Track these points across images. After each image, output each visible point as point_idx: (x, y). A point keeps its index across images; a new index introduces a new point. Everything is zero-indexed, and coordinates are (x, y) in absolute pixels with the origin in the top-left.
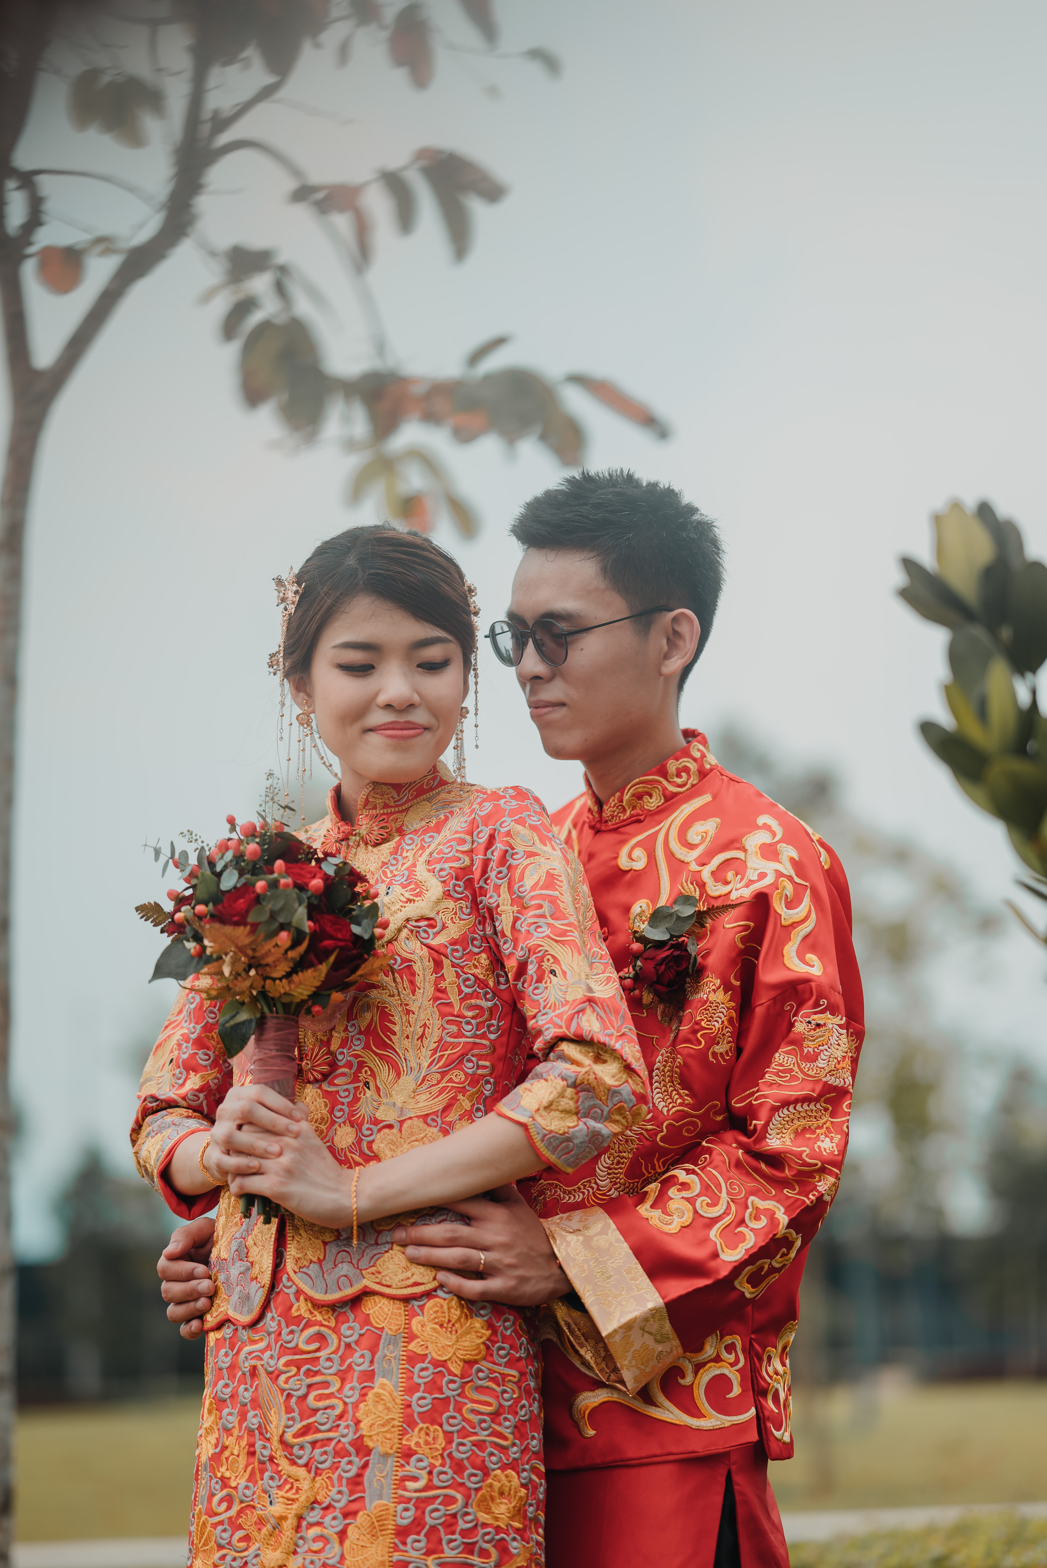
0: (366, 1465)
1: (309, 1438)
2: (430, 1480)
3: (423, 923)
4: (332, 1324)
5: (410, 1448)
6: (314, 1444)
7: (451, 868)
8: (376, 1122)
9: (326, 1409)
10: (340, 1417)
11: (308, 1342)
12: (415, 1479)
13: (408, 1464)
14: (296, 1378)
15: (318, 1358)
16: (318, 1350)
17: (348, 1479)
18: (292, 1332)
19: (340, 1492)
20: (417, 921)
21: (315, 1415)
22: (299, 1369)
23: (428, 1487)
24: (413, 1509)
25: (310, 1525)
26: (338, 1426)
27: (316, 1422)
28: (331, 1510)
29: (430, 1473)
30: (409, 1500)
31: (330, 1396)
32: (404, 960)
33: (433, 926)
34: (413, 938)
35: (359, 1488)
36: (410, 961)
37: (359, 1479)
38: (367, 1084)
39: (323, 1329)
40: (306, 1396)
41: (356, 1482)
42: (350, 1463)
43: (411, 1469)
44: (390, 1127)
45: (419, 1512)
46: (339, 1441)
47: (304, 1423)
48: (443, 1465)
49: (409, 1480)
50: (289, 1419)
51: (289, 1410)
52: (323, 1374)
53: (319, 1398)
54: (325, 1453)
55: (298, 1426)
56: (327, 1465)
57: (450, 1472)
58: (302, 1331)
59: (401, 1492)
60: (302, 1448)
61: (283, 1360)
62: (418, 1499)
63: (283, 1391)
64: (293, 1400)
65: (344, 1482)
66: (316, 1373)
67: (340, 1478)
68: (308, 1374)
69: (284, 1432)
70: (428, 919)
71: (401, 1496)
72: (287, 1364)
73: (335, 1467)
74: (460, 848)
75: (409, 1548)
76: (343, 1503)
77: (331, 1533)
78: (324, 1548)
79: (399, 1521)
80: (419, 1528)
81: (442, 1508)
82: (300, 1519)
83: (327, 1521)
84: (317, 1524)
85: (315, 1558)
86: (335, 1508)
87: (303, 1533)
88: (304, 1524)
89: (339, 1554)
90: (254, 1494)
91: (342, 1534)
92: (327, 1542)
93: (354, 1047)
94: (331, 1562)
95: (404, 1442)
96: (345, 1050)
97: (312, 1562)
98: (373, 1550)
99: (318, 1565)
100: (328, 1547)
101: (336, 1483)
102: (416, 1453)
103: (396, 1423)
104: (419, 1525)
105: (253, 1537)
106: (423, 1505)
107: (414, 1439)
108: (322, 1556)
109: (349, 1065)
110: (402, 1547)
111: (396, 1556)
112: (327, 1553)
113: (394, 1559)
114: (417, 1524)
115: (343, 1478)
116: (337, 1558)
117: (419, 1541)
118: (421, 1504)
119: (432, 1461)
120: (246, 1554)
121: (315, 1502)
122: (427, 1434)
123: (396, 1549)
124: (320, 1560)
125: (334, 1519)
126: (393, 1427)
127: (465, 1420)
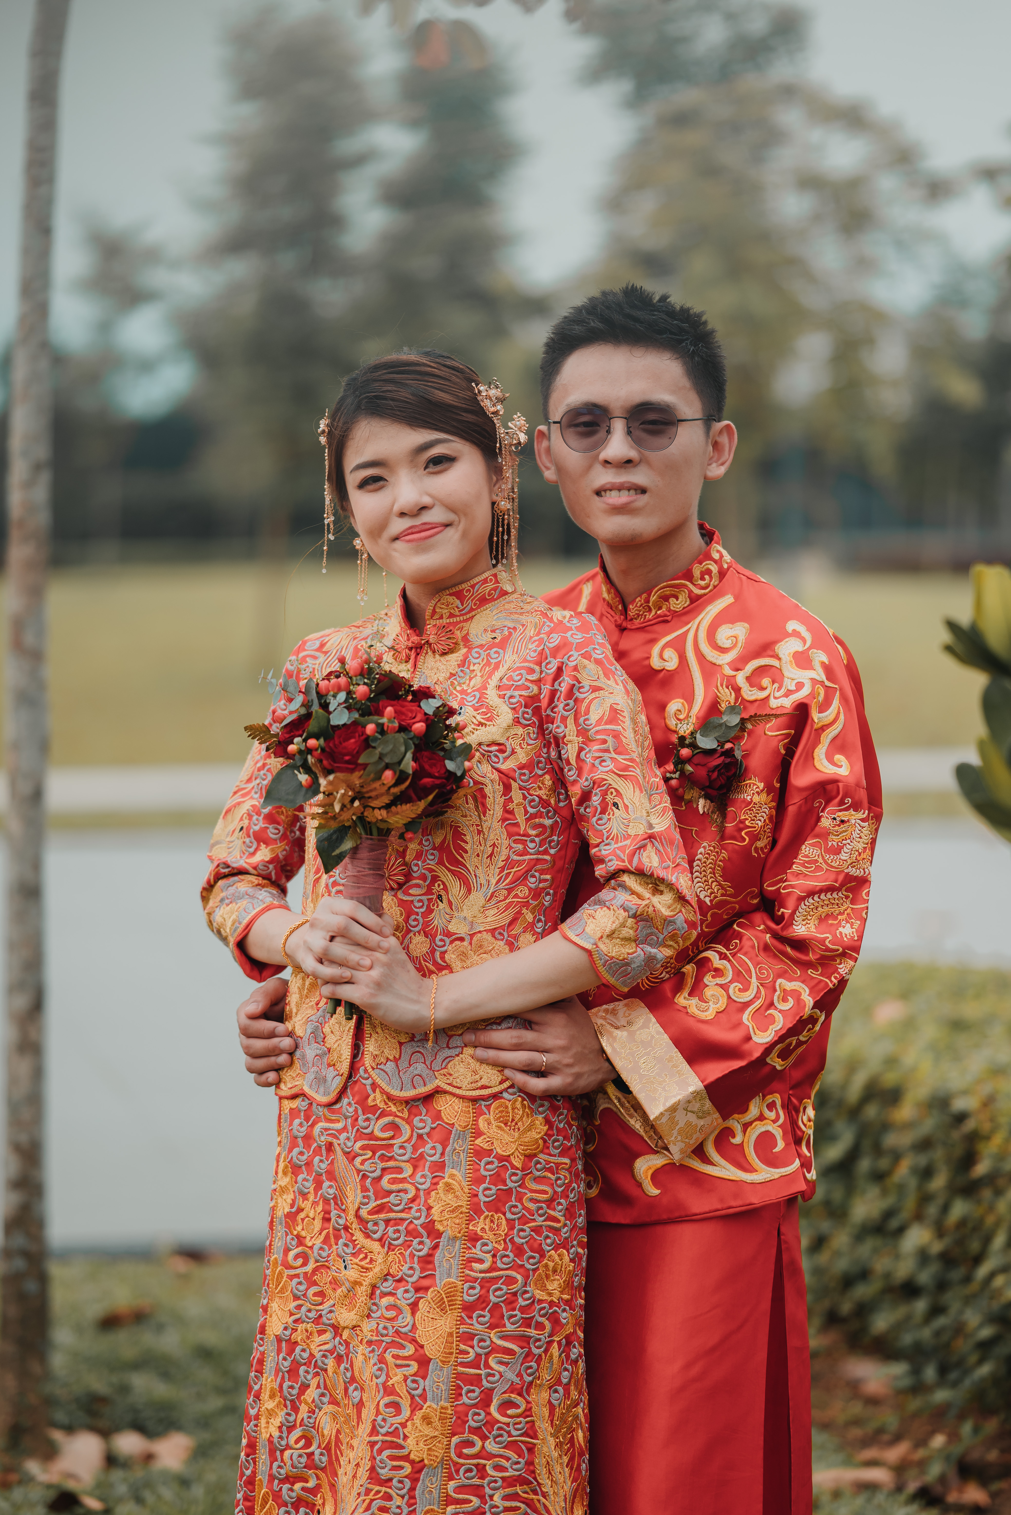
0: (436, 1247)
1: (382, 1216)
2: (494, 1263)
3: (494, 749)
4: (406, 1115)
5: (476, 1233)
6: (387, 1222)
7: (521, 696)
8: (449, 934)
9: (399, 1191)
10: (413, 1200)
11: (383, 1130)
12: (481, 1261)
13: (474, 1247)
14: (371, 1161)
15: (392, 1145)
16: (392, 1138)
17: (419, 1257)
18: (367, 1120)
19: (411, 1268)
20: (488, 746)
21: (388, 1196)
22: (374, 1153)
23: (492, 1269)
24: (478, 1288)
25: (384, 1295)
26: (411, 1208)
27: (389, 1202)
28: (404, 1283)
29: (494, 1256)
30: (475, 1280)
31: (403, 1181)
32: (476, 783)
33: (503, 751)
34: (485, 761)
35: (430, 1266)
36: (483, 784)
37: (430, 1259)
38: (439, 897)
39: (397, 1119)
40: (380, 1178)
41: (427, 1261)
42: (421, 1243)
43: (477, 1252)
44: (462, 939)
45: (484, 1292)
46: (411, 1222)
47: (379, 1202)
48: (505, 1249)
49: (475, 1262)
50: (364, 1197)
51: (364, 1189)
52: (396, 1160)
53: (393, 1181)
54: (398, 1231)
55: (373, 1204)
56: (400, 1242)
57: (511, 1255)
58: (378, 1119)
59: (468, 1273)
60: (376, 1224)
61: (359, 1144)
62: (483, 1279)
63: (359, 1171)
64: (369, 1181)
65: (416, 1259)
66: (391, 1158)
67: (412, 1256)
68: (383, 1158)
69: (359, 1208)
70: (499, 744)
71: (469, 1276)
72: (363, 1148)
73: (407, 1245)
74: (530, 677)
75: (474, 1322)
76: (414, 1278)
77: (403, 1304)
78: (397, 1316)
79: (466, 1298)
80: (484, 1305)
81: (504, 1287)
82: (374, 1287)
83: (400, 1292)
84: (390, 1294)
85: (388, 1325)
86: (407, 1282)
87: (377, 1301)
88: (378, 1292)
89: (411, 1323)
90: (329, 1256)
91: (414, 1307)
92: (400, 1311)
93: (428, 861)
94: (403, 1330)
95: (471, 1228)
96: (420, 863)
97: (385, 1328)
98: (442, 1322)
99: (391, 1331)
100: (401, 1316)
101: (408, 1260)
102: (481, 1238)
103: (464, 1210)
104: (483, 1302)
105: (327, 1294)
106: (487, 1285)
107: (480, 1225)
108: (395, 1324)
109: (423, 878)
110: (468, 1321)
111: (463, 1329)
112: (400, 1322)
113: (461, 1331)
114: (482, 1301)
115: (414, 1255)
116: (409, 1327)
117: (484, 1316)
118: (486, 1283)
119: (496, 1246)
120: (320, 1307)
121: (388, 1274)
122: (492, 1221)
123: (462, 1322)
124: (393, 1327)
125: (406, 1291)
126: (461, 1213)
127: (525, 1208)
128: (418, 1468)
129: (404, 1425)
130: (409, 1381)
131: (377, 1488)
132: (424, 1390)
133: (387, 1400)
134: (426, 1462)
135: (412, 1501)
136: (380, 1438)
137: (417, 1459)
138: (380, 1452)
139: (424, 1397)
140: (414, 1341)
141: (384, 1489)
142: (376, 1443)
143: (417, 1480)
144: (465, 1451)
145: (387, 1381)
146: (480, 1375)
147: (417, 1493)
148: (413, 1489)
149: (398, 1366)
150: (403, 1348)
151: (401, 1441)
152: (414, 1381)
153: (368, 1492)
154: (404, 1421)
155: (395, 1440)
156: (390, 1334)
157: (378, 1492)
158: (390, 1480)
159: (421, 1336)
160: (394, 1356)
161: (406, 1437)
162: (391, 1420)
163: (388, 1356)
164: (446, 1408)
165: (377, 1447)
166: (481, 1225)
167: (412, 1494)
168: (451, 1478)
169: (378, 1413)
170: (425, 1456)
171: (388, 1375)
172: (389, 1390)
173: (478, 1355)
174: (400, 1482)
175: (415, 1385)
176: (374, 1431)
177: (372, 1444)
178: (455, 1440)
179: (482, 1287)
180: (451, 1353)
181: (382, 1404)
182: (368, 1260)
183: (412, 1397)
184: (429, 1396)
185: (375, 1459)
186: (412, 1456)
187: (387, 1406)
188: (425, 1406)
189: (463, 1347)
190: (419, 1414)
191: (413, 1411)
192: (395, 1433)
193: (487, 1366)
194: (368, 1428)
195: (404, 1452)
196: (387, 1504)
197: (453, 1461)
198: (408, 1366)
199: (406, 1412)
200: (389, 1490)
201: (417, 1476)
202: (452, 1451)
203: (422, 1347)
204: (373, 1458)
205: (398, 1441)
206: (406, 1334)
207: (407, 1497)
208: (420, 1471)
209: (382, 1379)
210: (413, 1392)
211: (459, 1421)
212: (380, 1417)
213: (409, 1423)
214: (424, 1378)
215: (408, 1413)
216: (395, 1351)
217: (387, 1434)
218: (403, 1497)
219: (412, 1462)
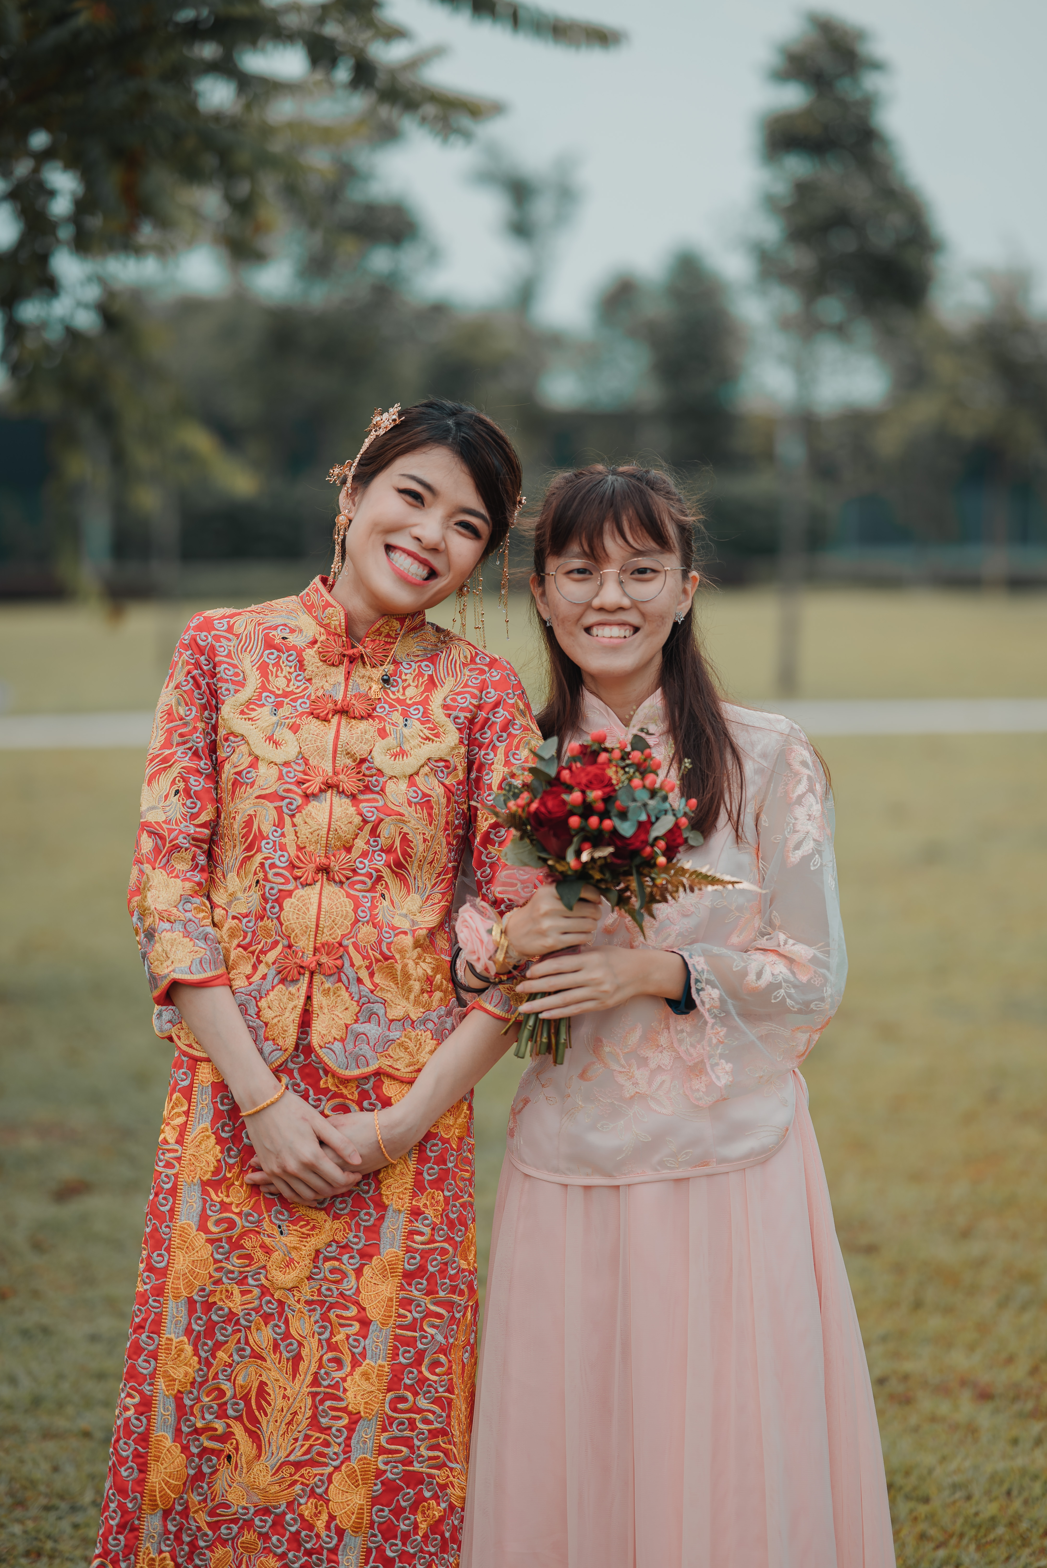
0: (381, 1217)
2: (433, 1235)
3: (442, 764)
4: (356, 1097)
5: (419, 1208)
7: (465, 717)
8: (394, 928)
11: (333, 1110)
12: (422, 1234)
13: (417, 1221)
17: (365, 1226)
18: (318, 1100)
19: (355, 1236)
20: (436, 761)
23: (432, 1241)
24: (418, 1258)
25: (326, 1259)
28: (349, 1250)
29: (433, 1229)
30: (416, 1251)
32: (425, 795)
33: (447, 767)
34: (432, 776)
35: (374, 1236)
36: (430, 796)
37: (376, 1229)
38: (383, 896)
41: (373, 1231)
42: (367, 1213)
43: (419, 1226)
44: (405, 933)
45: (423, 1261)
46: (358, 1194)
48: (442, 1223)
49: (417, 1234)
54: (344, 1202)
56: (345, 1211)
57: (446, 1229)
58: (329, 1098)
59: (410, 1243)
62: (423, 1250)
65: (361, 1228)
67: (358, 1225)
70: (446, 761)
71: (410, 1246)
73: (353, 1215)
75: (413, 1289)
76: (360, 1246)
77: (349, 1269)
78: (342, 1280)
79: (407, 1267)
80: (422, 1274)
81: (439, 1257)
82: (318, 1252)
83: (345, 1258)
84: (335, 1259)
85: (333, 1287)
86: (352, 1248)
87: (320, 1265)
88: (321, 1256)
89: (355, 1286)
90: (260, 1221)
91: (359, 1272)
92: (344, 1275)
93: (375, 862)
94: (347, 1293)
95: (414, 1203)
96: (366, 861)
97: (329, 1290)
98: (384, 1288)
99: (336, 1293)
100: (346, 1280)
101: (354, 1229)
102: (424, 1213)
103: (408, 1186)
104: (423, 1271)
105: (255, 1257)
106: (426, 1255)
107: (422, 1201)
108: (339, 1286)
109: (370, 876)
110: (407, 1287)
111: (402, 1294)
112: (345, 1285)
113: (400, 1296)
114: (421, 1270)
115: (360, 1225)
116: (353, 1291)
117: (422, 1284)
118: (425, 1254)
119: (435, 1220)
120: (248, 1269)
121: (334, 1240)
122: (433, 1198)
123: (402, 1288)
124: (338, 1289)
125: (351, 1257)
126: (406, 1189)
127: (457, 1186)
128: (355, 1419)
129: (344, 1380)
130: (351, 1340)
131: (318, 1435)
132: (364, 1348)
133: (330, 1355)
134: (362, 1414)
135: (348, 1449)
136: (322, 1389)
137: (355, 1411)
138: (322, 1402)
139: (363, 1355)
140: (357, 1303)
141: (323, 1436)
142: (318, 1394)
143: (353, 1430)
144: (400, 1406)
145: (330, 1338)
146: (415, 1337)
147: (353, 1442)
148: (349, 1438)
149: (342, 1326)
150: (347, 1308)
151: (340, 1394)
152: (355, 1340)
153: (307, 1437)
154: (344, 1376)
155: (335, 1392)
156: (335, 1295)
157: (317, 1439)
158: (330, 1428)
159: (363, 1299)
160: (337, 1316)
161: (345, 1390)
162: (334, 1374)
163: (332, 1315)
164: (383, 1366)
165: (319, 1398)
166: (424, 1201)
167: (348, 1442)
168: (384, 1430)
169: (320, 1366)
170: (362, 1409)
171: (332, 1333)
172: (332, 1347)
173: (415, 1319)
174: (338, 1431)
175: (356, 1344)
176: (315, 1382)
177: (314, 1395)
178: (390, 1395)
179: (422, 1257)
180: (391, 1317)
181: (325, 1358)
182: (309, 1227)
183: (353, 1354)
184: (369, 1354)
185: (317, 1408)
186: (350, 1408)
187: (330, 1361)
188: (364, 1363)
189: (402, 1311)
190: (359, 1370)
191: (353, 1367)
192: (336, 1386)
193: (422, 1329)
194: (309, 1379)
195: (342, 1404)
196: (326, 1450)
197: (387, 1415)
198: (351, 1326)
199: (347, 1368)
200: (327, 1437)
201: (353, 1426)
202: (387, 1406)
203: (364, 1309)
204: (314, 1407)
205: (338, 1393)
206: (350, 1296)
207: (343, 1445)
208: (356, 1422)
209: (327, 1335)
210: (354, 1350)
211: (395, 1379)
212: (323, 1371)
213: (349, 1378)
214: (365, 1338)
215: (349, 1368)
216: (339, 1312)
217: (329, 1386)
218: (339, 1445)
219: (350, 1414)
